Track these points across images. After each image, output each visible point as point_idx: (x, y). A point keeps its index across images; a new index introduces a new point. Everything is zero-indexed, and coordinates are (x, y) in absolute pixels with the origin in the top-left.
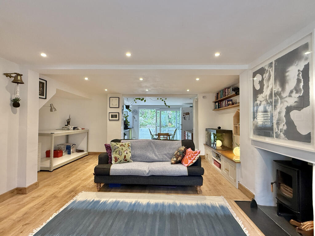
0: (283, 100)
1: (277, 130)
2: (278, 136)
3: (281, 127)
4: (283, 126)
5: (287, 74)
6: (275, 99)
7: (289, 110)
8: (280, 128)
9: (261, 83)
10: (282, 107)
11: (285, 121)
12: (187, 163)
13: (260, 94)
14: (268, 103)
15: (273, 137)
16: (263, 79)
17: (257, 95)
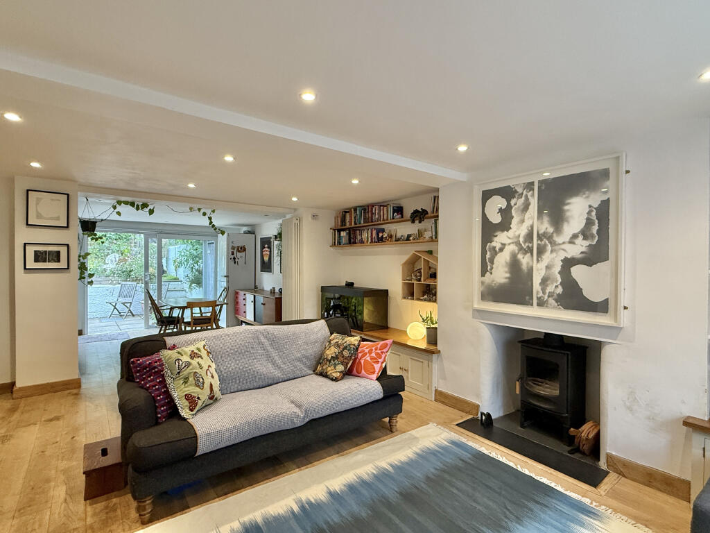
0: (556, 248)
1: (541, 294)
2: (541, 303)
3: (550, 289)
4: (556, 287)
5: (566, 208)
6: (538, 245)
7: (568, 263)
8: (547, 291)
9: (506, 213)
10: (553, 259)
11: (560, 280)
12: (374, 373)
13: (503, 231)
14: (521, 249)
15: (532, 305)
16: (509, 207)
17: (495, 232)
